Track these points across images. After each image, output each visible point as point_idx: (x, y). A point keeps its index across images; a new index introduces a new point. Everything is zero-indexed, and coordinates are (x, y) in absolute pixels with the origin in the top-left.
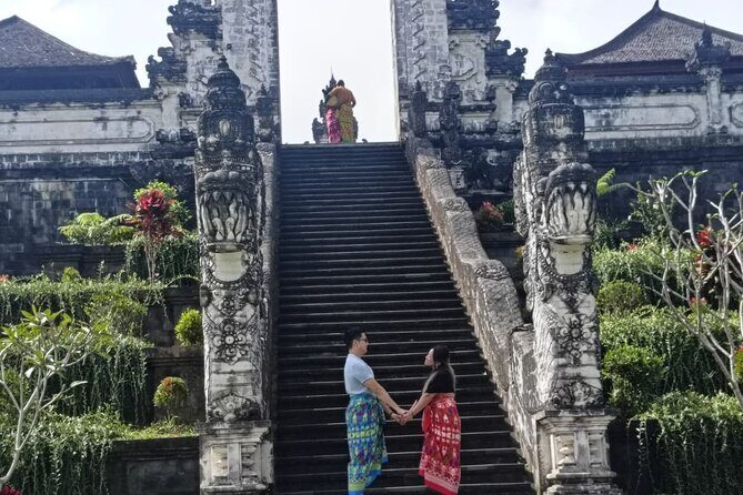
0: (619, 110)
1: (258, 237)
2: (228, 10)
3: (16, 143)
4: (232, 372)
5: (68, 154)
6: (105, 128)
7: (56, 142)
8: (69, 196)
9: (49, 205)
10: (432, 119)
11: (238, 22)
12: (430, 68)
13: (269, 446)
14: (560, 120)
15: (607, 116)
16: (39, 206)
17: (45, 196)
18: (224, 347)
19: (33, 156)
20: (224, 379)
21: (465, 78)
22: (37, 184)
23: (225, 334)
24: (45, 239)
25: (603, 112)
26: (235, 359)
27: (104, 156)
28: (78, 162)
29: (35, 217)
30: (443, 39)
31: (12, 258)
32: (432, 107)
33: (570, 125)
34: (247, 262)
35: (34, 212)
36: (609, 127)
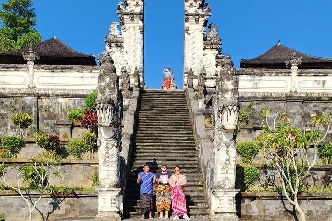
0: (260, 81)
1: (119, 122)
2: (126, 37)
3: (53, 84)
4: (108, 171)
5: (71, 89)
6: (83, 80)
7: (67, 85)
8: (71, 104)
9: (64, 107)
10: (195, 82)
11: (129, 42)
12: (196, 63)
13: (121, 197)
14: (230, 83)
15: (256, 83)
16: (61, 107)
17: (63, 104)
18: (105, 161)
19: (59, 90)
20: (106, 173)
21: (208, 67)
22: (61, 100)
23: (106, 157)
24: (63, 119)
25: (255, 82)
26: (109, 166)
27: (83, 90)
28: (74, 92)
29: (60, 111)
30: (201, 51)
31: (53, 125)
32: (195, 77)
33: (233, 84)
34: (114, 131)
35: (59, 109)
36: (256, 88)
